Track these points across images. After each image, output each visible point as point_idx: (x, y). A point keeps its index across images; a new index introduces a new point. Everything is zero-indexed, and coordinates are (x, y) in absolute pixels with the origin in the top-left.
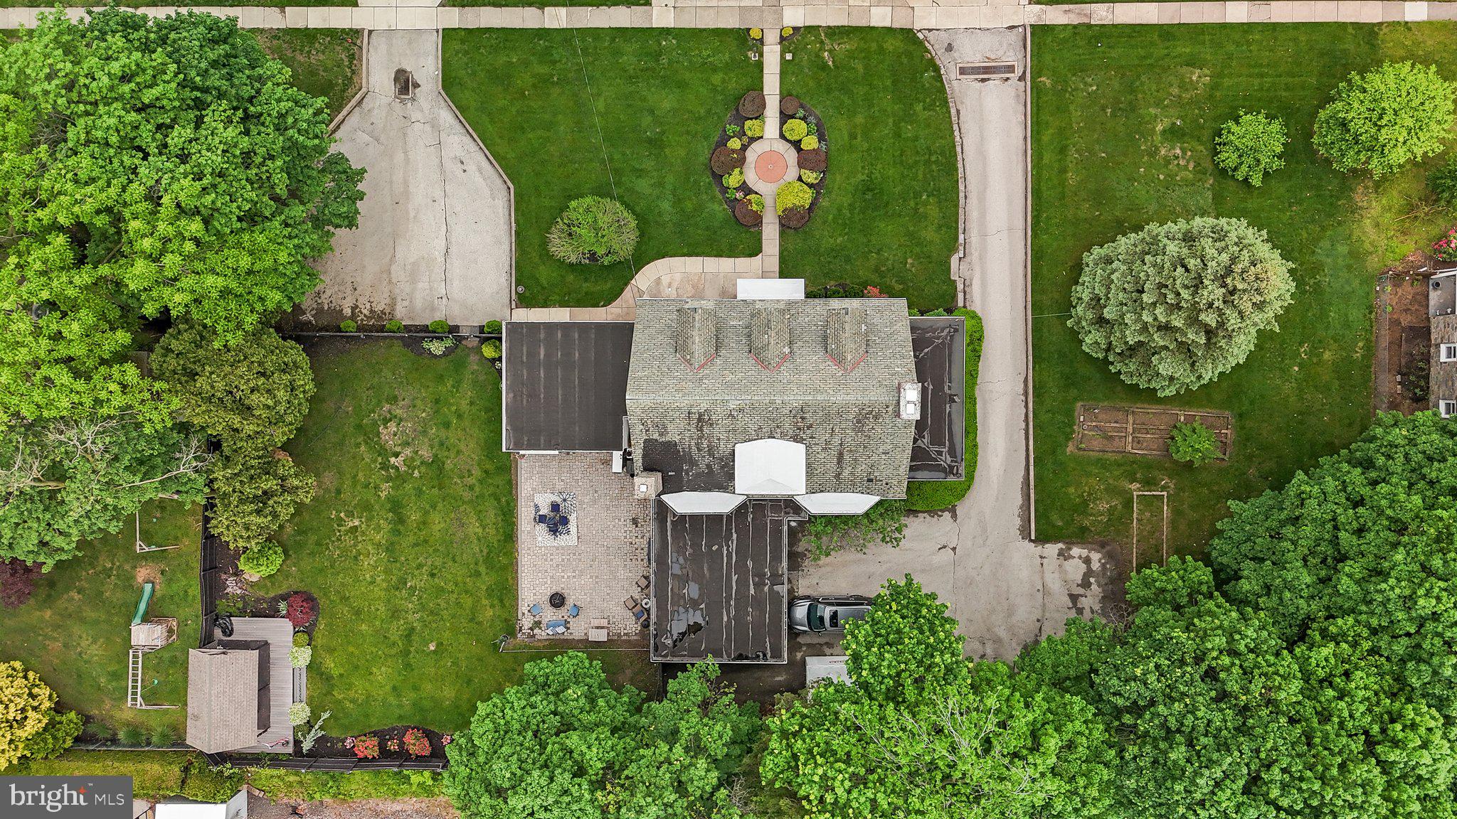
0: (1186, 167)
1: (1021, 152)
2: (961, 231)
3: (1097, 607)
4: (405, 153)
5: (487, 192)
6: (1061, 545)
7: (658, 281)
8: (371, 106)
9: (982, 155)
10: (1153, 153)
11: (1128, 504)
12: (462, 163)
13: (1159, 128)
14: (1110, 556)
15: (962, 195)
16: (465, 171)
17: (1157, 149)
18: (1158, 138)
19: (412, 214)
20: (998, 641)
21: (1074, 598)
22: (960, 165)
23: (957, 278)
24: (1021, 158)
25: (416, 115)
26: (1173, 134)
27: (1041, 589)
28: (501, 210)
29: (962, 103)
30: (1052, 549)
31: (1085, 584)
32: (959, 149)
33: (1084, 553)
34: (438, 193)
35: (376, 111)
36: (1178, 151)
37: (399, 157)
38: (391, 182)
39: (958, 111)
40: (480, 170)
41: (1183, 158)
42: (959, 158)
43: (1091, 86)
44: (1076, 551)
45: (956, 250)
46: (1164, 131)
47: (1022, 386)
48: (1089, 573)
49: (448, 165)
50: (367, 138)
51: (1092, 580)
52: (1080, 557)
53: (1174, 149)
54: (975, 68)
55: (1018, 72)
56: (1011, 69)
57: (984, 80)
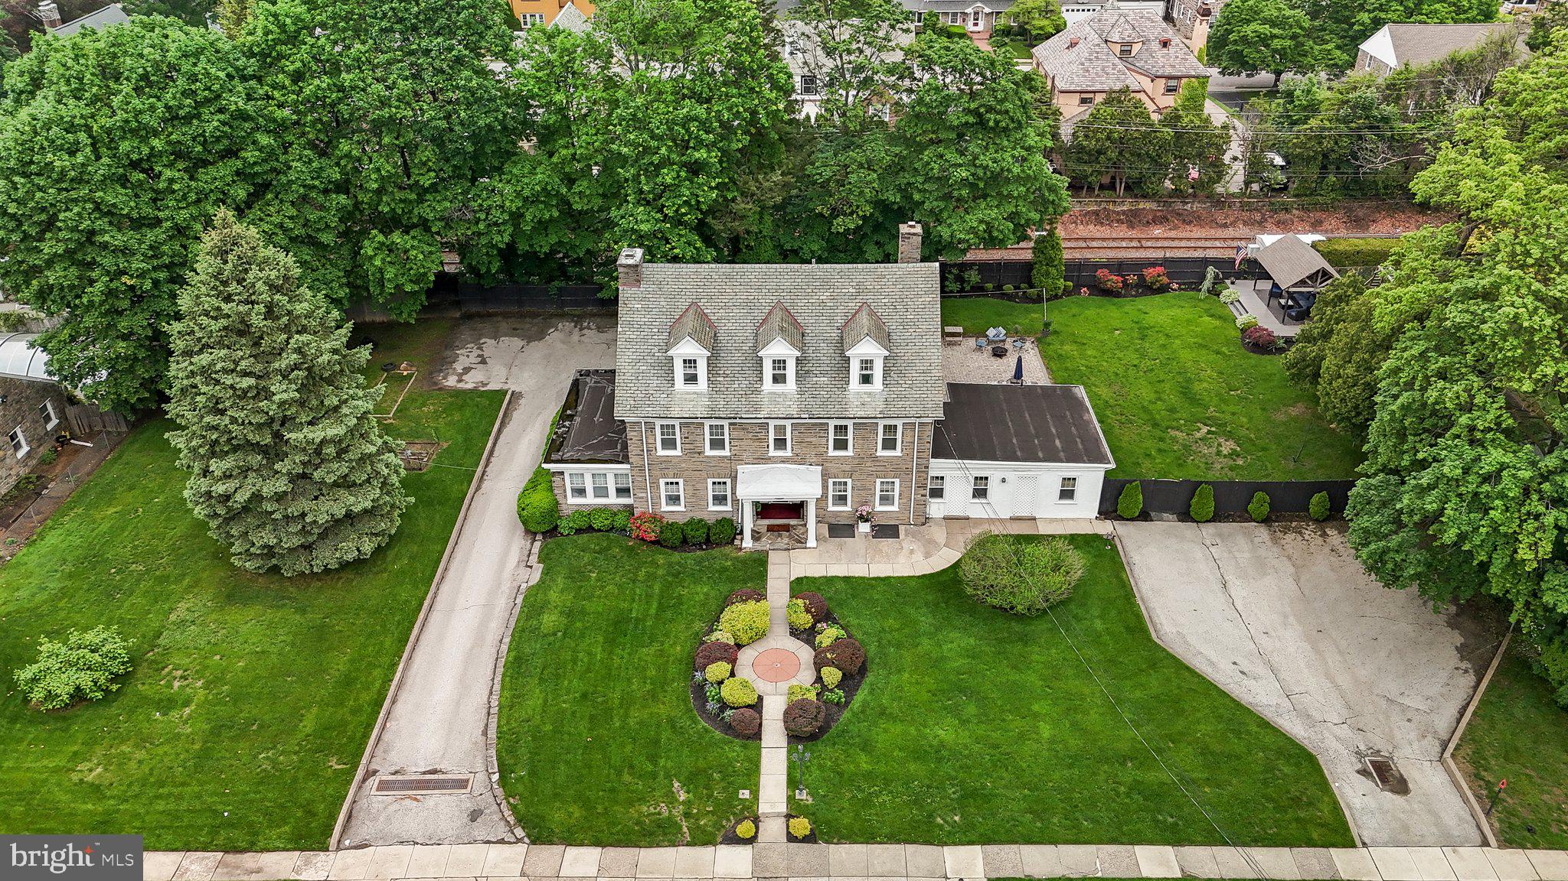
0: (176, 668)
1: (407, 687)
2: (519, 606)
3: (461, 358)
4: (1337, 687)
5: (1192, 640)
6: (483, 389)
7: (927, 555)
8: (1425, 742)
9: (464, 684)
10: (215, 682)
11: (400, 411)
12: (1242, 672)
13: (189, 710)
14: (436, 383)
15: (507, 640)
16: (1235, 663)
17: (206, 687)
18: (199, 697)
19: (1291, 619)
20: (565, 345)
21: (483, 362)
22: (500, 670)
23: (535, 565)
24: (409, 681)
25: (1344, 731)
26: (172, 703)
27: (513, 368)
28: (1164, 622)
30: (494, 386)
31: (467, 370)
32: (497, 687)
33: (460, 385)
34: (1263, 641)
35: (1413, 735)
36: (176, 684)
37: (1344, 680)
38: (1340, 652)
39: (485, 733)
40: (1212, 663)
41: (174, 677)
42: (498, 678)
44: (470, 386)
45: (529, 588)
46: (187, 703)
47: (483, 486)
48: (461, 375)
49: (1261, 670)
50: (1407, 701)
51: (460, 371)
52: (467, 383)
53: (181, 687)
54: (445, 788)
55: (373, 782)
56: (384, 786)
57: (434, 772)
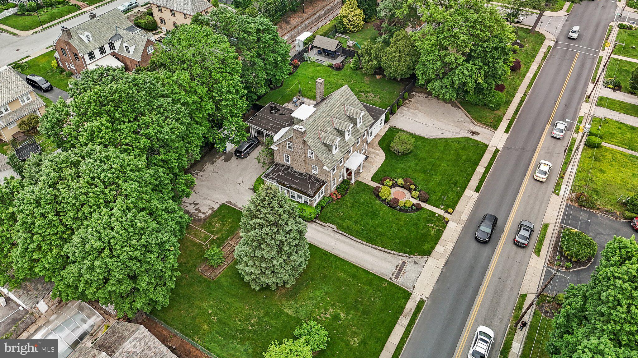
0: (319, 315)
2: (343, 233)
6: (216, 209)
8: (470, 124)
9: (368, 253)
10: (333, 306)
11: (212, 232)
13: (342, 314)
14: (200, 220)
16: (439, 133)
17: (334, 309)
18: (338, 311)
20: (203, 181)
21: (196, 204)
22: (368, 244)
23: (327, 225)
25: (462, 131)
26: (336, 317)
27: (208, 198)
29: (391, 256)
30: (216, 207)
31: (197, 209)
32: (374, 246)
33: (207, 214)
34: (435, 126)
35: (468, 125)
36: (328, 316)
39: (390, 253)
41: (324, 316)
43: (374, 299)
44: (210, 212)
45: (337, 229)
46: (339, 314)
48: (200, 211)
51: (197, 211)
52: (207, 212)
53: (330, 315)
54: (403, 267)
55: (394, 279)
56: (397, 277)
57: (397, 267)
